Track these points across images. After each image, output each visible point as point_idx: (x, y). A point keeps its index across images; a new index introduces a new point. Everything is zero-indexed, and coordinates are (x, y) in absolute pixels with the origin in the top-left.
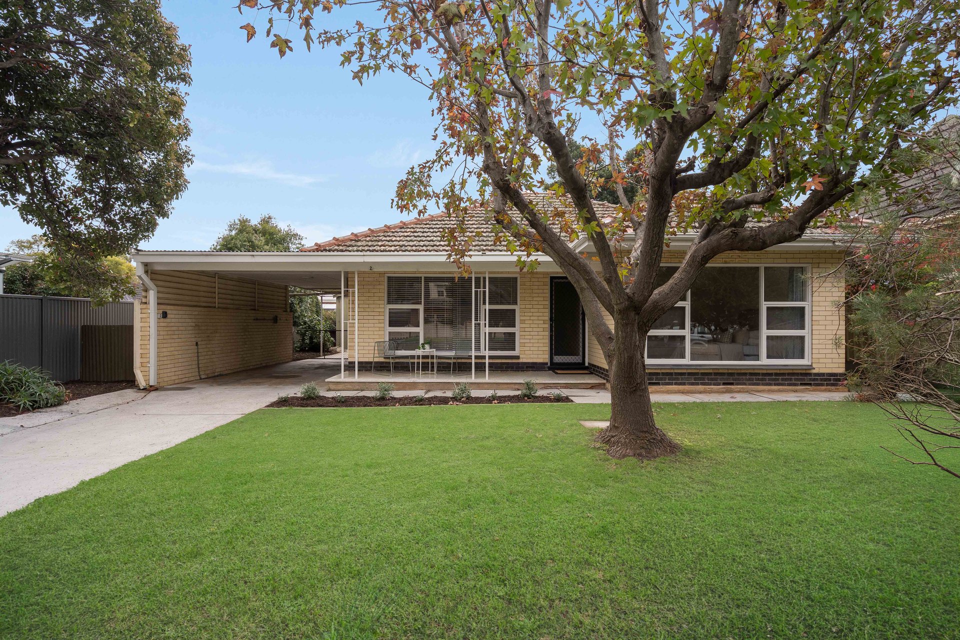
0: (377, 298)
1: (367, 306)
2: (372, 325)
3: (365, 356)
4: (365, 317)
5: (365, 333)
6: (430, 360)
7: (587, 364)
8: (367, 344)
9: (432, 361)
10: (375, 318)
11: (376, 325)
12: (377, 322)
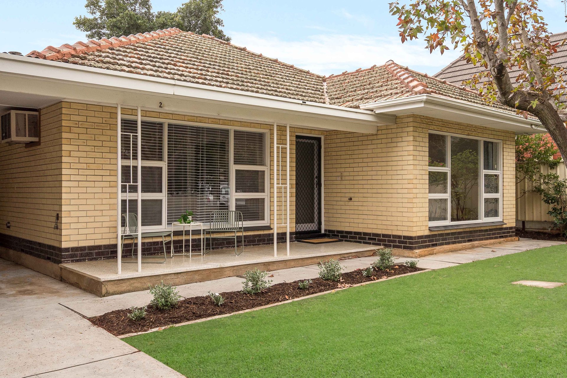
0: (107, 150)
1: (92, 160)
2: (100, 190)
3: (89, 237)
4: (89, 178)
5: (89, 202)
6: (184, 238)
7: (323, 232)
8: (92, 219)
9: (187, 238)
10: (105, 178)
11: (105, 190)
12: (107, 184)
